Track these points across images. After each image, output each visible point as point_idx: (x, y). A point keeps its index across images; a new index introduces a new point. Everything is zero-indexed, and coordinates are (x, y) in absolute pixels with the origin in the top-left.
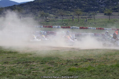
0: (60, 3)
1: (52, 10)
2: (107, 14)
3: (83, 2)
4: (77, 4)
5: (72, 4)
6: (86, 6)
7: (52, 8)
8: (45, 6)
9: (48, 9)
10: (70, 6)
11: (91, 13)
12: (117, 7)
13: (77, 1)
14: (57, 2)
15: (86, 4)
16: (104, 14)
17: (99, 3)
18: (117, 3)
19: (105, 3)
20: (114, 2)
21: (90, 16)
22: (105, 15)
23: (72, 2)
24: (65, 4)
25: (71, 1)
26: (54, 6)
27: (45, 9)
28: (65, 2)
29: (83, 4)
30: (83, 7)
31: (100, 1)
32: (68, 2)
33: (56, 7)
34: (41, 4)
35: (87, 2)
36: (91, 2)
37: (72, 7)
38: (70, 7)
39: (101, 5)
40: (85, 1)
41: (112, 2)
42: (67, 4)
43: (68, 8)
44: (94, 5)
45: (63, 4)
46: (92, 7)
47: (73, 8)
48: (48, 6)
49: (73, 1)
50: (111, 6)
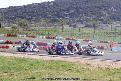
0: (25, 13)
1: (16, 19)
2: (72, 26)
3: (48, 12)
4: (41, 15)
5: (37, 14)
6: (50, 17)
7: (16, 18)
8: (8, 15)
9: (12, 19)
10: (34, 16)
11: (56, 25)
12: (82, 18)
13: (42, 12)
14: (21, 12)
15: (51, 15)
16: (69, 25)
17: (64, 15)
18: (83, 15)
19: (70, 14)
20: (80, 14)
21: (55, 27)
22: (70, 27)
23: (37, 13)
24: (29, 14)
25: (35, 11)
26: (18, 16)
27: (9, 18)
28: (29, 12)
29: (48, 15)
30: (48, 17)
31: (65, 13)
32: (33, 12)
33: (20, 17)
34: (5, 13)
35: (52, 13)
36: (56, 13)
37: (36, 17)
38: (34, 18)
39: (66, 16)
40: (50, 12)
41: (77, 14)
42: (32, 14)
43: (32, 19)
44: (59, 16)
45: (28, 14)
46: (57, 19)
47: (38, 18)
48: (12, 15)
49: (37, 11)
50: (76, 18)
